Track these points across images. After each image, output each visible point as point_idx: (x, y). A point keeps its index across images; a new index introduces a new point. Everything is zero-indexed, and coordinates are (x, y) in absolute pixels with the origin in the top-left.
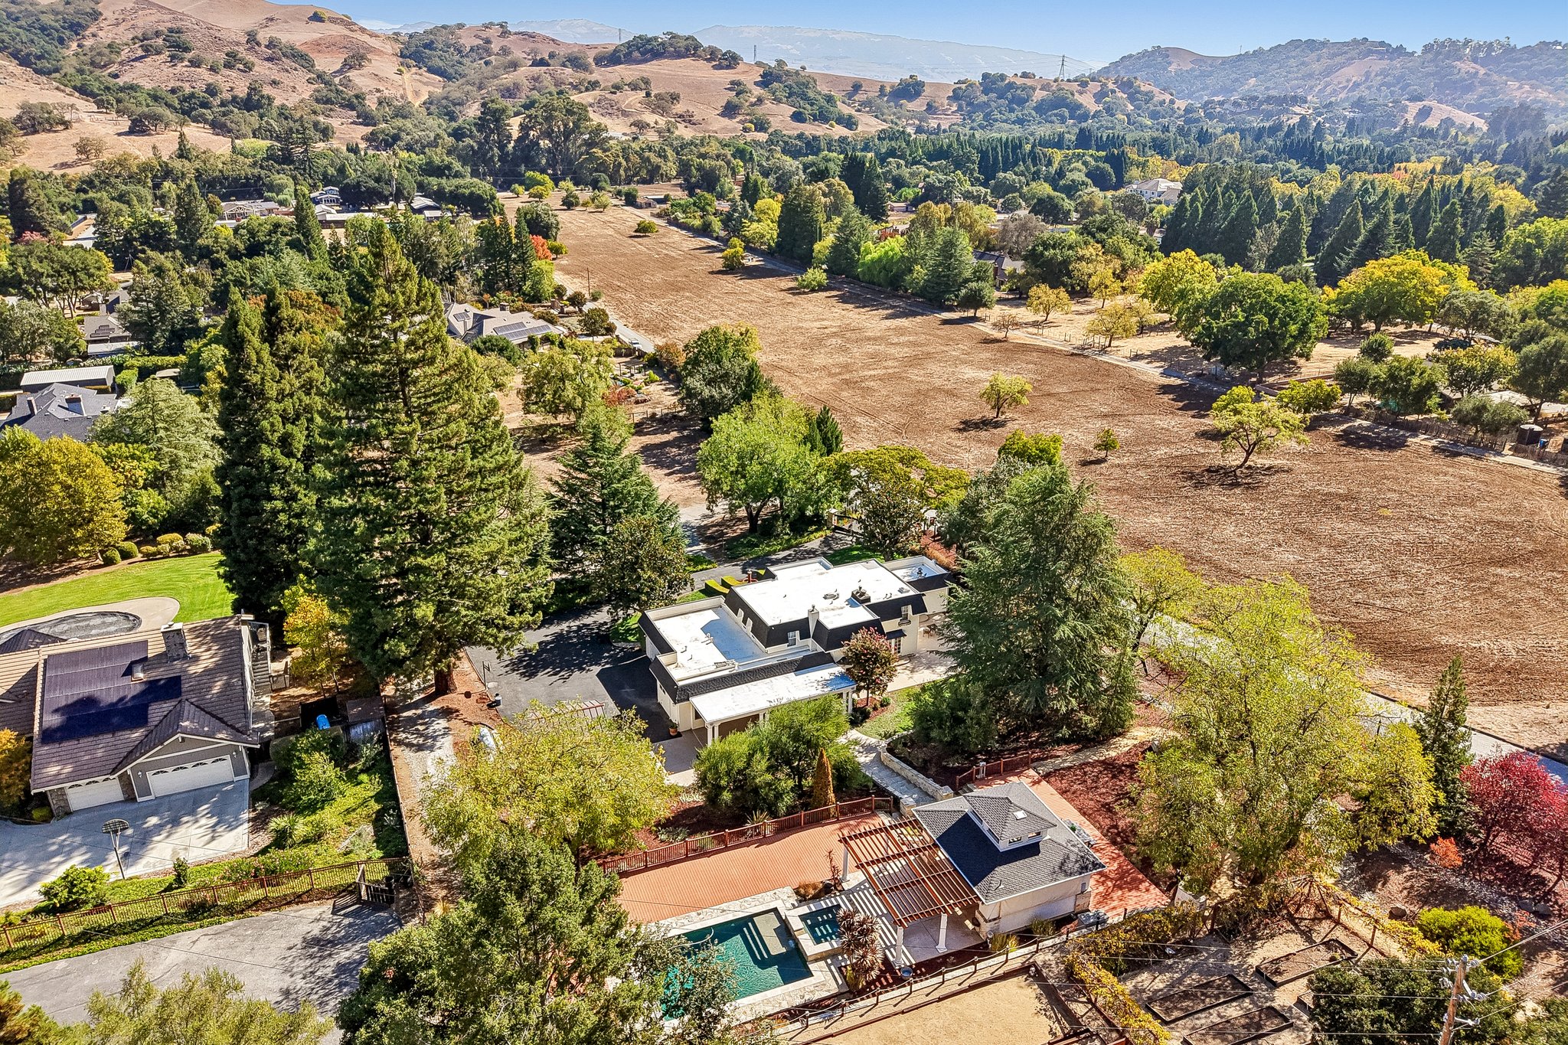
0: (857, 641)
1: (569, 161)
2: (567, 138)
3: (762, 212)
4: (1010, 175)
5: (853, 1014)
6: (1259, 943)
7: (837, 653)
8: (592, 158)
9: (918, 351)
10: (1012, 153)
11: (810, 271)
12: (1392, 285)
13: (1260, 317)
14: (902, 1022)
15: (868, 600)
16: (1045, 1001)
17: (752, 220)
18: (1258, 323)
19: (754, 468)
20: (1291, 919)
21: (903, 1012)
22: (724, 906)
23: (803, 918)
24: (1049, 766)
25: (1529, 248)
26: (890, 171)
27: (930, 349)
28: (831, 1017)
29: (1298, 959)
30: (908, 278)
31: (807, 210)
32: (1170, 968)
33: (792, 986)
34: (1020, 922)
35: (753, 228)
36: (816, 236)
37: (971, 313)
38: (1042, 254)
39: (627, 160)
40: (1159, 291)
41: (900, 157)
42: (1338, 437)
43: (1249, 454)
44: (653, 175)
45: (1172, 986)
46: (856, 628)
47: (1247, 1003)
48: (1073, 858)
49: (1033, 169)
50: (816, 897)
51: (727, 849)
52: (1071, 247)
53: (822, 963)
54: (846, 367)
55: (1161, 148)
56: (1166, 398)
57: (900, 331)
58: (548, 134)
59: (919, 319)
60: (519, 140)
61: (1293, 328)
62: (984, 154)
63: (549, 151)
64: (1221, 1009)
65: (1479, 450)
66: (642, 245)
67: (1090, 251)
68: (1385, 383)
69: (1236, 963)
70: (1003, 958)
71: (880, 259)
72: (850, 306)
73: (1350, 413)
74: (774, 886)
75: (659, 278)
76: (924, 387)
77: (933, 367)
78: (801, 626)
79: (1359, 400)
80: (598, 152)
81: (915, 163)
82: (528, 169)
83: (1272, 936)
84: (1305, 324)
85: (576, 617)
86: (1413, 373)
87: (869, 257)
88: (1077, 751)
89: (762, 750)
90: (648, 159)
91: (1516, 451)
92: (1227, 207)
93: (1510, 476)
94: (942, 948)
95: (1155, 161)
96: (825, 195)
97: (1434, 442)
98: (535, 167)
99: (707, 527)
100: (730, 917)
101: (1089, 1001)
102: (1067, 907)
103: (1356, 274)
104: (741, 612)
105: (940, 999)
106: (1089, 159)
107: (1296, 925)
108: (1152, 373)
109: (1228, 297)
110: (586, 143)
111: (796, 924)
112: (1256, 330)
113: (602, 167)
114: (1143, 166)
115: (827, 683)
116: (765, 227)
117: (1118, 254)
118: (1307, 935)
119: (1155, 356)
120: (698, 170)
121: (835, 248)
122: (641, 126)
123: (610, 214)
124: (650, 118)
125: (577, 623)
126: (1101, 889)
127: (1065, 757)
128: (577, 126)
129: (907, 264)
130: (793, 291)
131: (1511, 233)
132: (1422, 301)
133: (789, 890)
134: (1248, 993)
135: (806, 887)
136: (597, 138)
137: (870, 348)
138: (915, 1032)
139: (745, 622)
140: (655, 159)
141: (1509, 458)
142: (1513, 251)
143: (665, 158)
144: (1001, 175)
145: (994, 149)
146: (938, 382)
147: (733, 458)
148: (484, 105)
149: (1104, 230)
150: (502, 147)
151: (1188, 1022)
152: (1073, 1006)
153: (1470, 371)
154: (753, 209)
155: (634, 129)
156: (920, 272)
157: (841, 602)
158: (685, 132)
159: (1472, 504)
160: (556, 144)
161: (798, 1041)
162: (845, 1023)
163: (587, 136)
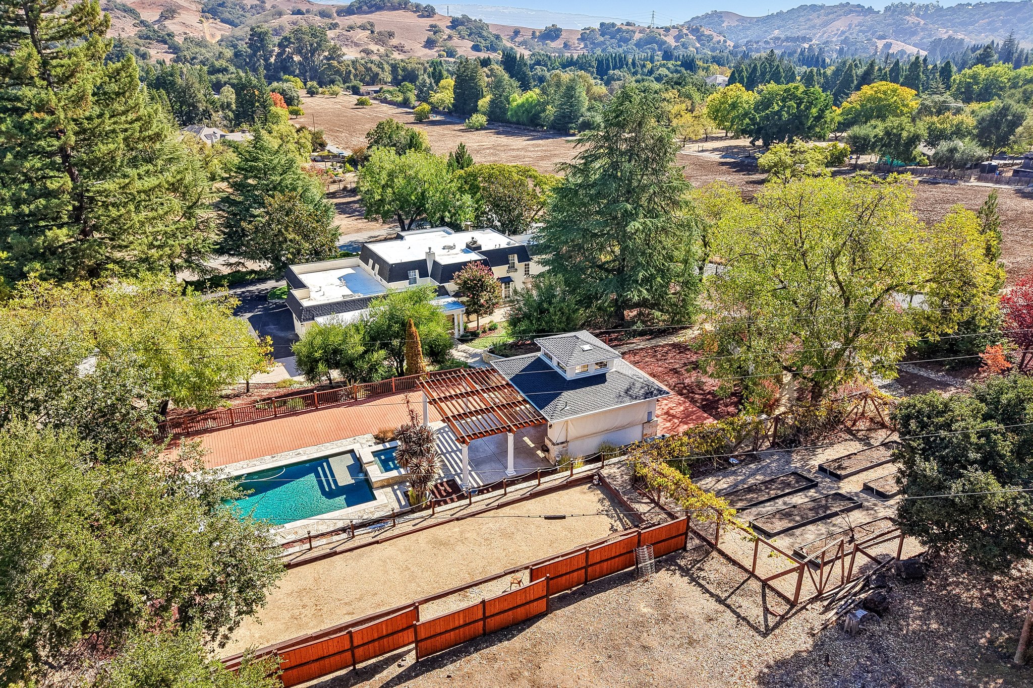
1: (314, 70)
2: (313, 55)
3: (443, 88)
5: (403, 526)
6: (820, 450)
8: (331, 67)
9: (548, 154)
10: (620, 62)
11: (474, 116)
13: (791, 103)
14: (456, 527)
15: (479, 247)
16: (607, 503)
17: (435, 92)
20: (849, 431)
21: (458, 519)
22: (300, 451)
24: (625, 348)
25: (969, 85)
27: (557, 152)
28: (381, 528)
29: (859, 457)
30: (542, 115)
32: (734, 473)
34: (591, 446)
35: (436, 97)
36: (479, 95)
39: (356, 69)
40: (718, 114)
44: (374, 79)
45: (736, 485)
46: (466, 264)
47: (812, 492)
48: (638, 385)
51: (317, 410)
53: (389, 489)
56: (724, 167)
57: (538, 146)
58: (299, 51)
59: (550, 140)
60: (279, 55)
62: (600, 62)
63: (300, 63)
64: (786, 499)
65: (951, 180)
66: (361, 112)
67: (669, 95)
68: (882, 139)
69: (798, 465)
70: (568, 473)
71: (523, 105)
72: (503, 136)
74: (354, 433)
78: (420, 266)
80: (335, 63)
81: (553, 69)
82: (285, 74)
83: (832, 444)
87: (515, 103)
88: (649, 340)
90: (370, 68)
91: (979, 179)
93: (977, 192)
94: (511, 472)
95: (715, 66)
96: (488, 76)
97: (920, 179)
98: (292, 73)
100: (305, 458)
101: (653, 501)
102: (636, 436)
103: (854, 97)
104: (371, 261)
105: (500, 507)
106: (670, 66)
107: (854, 435)
108: (714, 157)
110: (326, 58)
111: (368, 459)
112: (788, 113)
113: (338, 72)
116: (445, 95)
118: (866, 441)
119: (716, 150)
120: (403, 71)
121: (492, 101)
122: (368, 52)
123: (340, 98)
124: (374, 47)
125: (243, 290)
126: (668, 424)
127: (639, 343)
128: (319, 45)
129: (541, 106)
130: (464, 131)
131: (956, 77)
132: (901, 110)
133: (369, 436)
134: (813, 485)
135: (385, 432)
136: (334, 54)
137: (514, 153)
138: (467, 535)
139: (373, 268)
140: (375, 69)
141: (973, 182)
143: (383, 69)
145: (607, 60)
147: (384, 175)
148: (252, 29)
149: (680, 84)
150: (266, 60)
151: (754, 510)
152: (636, 506)
154: (437, 85)
155: (363, 54)
156: (551, 110)
157: (457, 250)
158: (397, 56)
160: (305, 58)
161: (338, 549)
162: (396, 531)
163: (326, 54)
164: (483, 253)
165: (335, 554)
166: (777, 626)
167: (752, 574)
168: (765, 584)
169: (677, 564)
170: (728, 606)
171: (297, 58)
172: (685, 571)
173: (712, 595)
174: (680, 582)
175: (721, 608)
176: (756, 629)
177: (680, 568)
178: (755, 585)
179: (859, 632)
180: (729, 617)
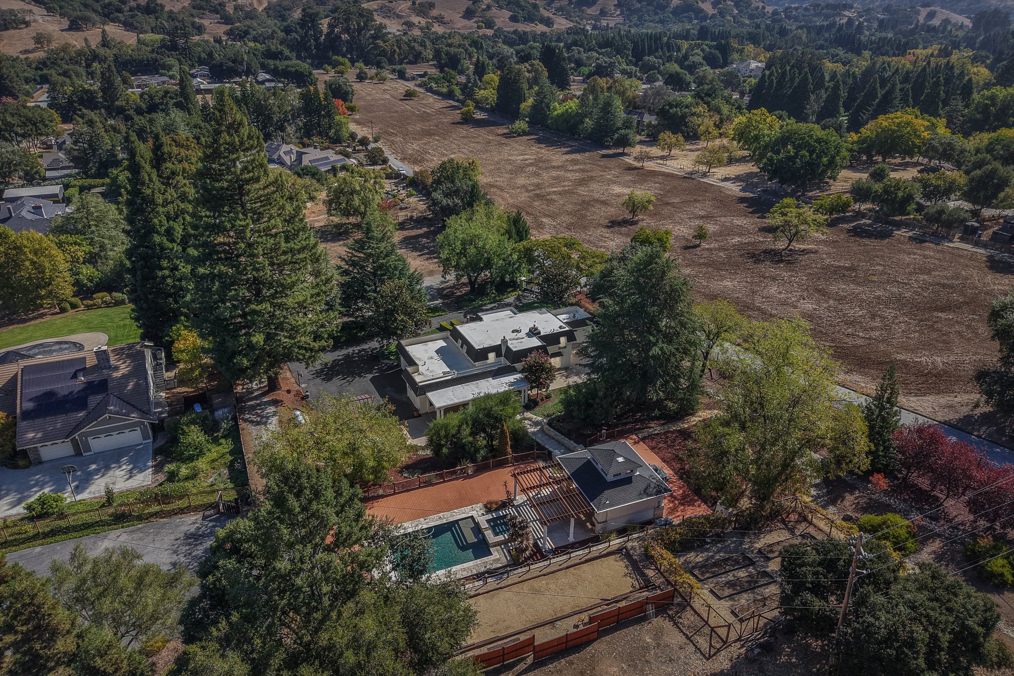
0: (531, 358)
1: (361, 49)
2: (359, 33)
3: (487, 83)
4: (652, 59)
5: (514, 576)
6: (762, 536)
7: (519, 366)
8: (376, 47)
9: (585, 175)
10: (655, 44)
11: (517, 122)
12: (894, 131)
13: (804, 152)
14: (543, 582)
15: (539, 333)
16: (630, 568)
17: (480, 89)
18: (802, 156)
19: (472, 250)
20: (783, 521)
21: (544, 575)
22: (440, 515)
23: (488, 521)
24: (645, 433)
25: (986, 107)
26: (573, 56)
27: (593, 174)
28: (501, 578)
29: (784, 544)
30: (581, 127)
31: (516, 81)
32: (707, 550)
33: (479, 561)
34: (620, 524)
35: (481, 93)
36: (521, 99)
37: (620, 150)
38: (668, 110)
39: (400, 48)
40: (742, 135)
41: (580, 46)
42: (849, 231)
43: (791, 241)
44: (417, 58)
45: (707, 560)
46: (530, 350)
47: (751, 569)
48: (652, 485)
49: (668, 54)
50: (497, 510)
51: (444, 482)
52: (687, 107)
53: (499, 547)
54: (538, 186)
55: (754, 39)
56: (742, 206)
57: (575, 162)
58: (347, 30)
59: (587, 154)
60: (328, 34)
61: (825, 160)
62: (636, 44)
63: (347, 42)
64: (735, 573)
65: (938, 238)
66: (408, 106)
67: (700, 109)
68: (881, 195)
69: (747, 547)
70: (607, 544)
71: (563, 114)
72: (543, 146)
73: (859, 215)
74: (472, 502)
75: (418, 127)
76: (587, 199)
77: (594, 186)
78: (496, 349)
79: (865, 207)
80: (380, 42)
81: (590, 50)
82: (334, 54)
83: (771, 531)
84: (833, 157)
85: (358, 344)
86: (899, 189)
87: (556, 113)
88: (663, 424)
89: (467, 423)
90: (414, 47)
91: (962, 239)
92: (792, 79)
93: (956, 255)
94: (571, 539)
95: (750, 48)
96: (528, 71)
97: (910, 234)
98: (339, 53)
99: (443, 289)
100: (445, 521)
101: (657, 569)
102: (650, 515)
103: (871, 125)
104: (460, 341)
105: (567, 568)
106: (705, 47)
107: (786, 525)
108: (734, 189)
109: (785, 140)
110: (372, 37)
111: (484, 525)
112: (801, 160)
113: (383, 53)
114: (742, 51)
115: (511, 384)
116: (488, 93)
117: (718, 111)
118: (792, 531)
119: (737, 179)
120: (446, 55)
121: (533, 107)
122: (410, 25)
123: (387, 85)
124: (415, 19)
125: (359, 348)
126: (671, 505)
127: (656, 428)
128: (366, 24)
129: (578, 118)
130: (507, 136)
131: (976, 96)
132: (913, 142)
133: (480, 505)
134: (752, 563)
135: (491, 503)
136: (380, 33)
137: (554, 173)
138: (551, 586)
139: (462, 347)
140: (417, 47)
141: (957, 244)
142: (976, 109)
143: (425, 46)
144: (647, 58)
145: (643, 41)
146: (596, 196)
147: (458, 243)
148: (303, 10)
149: (710, 95)
150: (317, 39)
151: (715, 580)
152: (647, 571)
153: (937, 187)
154: (481, 81)
155: (405, 27)
156: (588, 123)
157: (523, 334)
158: (438, 29)
159: (929, 272)
160: (352, 37)
161: (480, 591)
162: (510, 581)
163: (373, 32)
164: (543, 338)
165: (479, 594)
166: (714, 655)
167: (707, 623)
168: (712, 629)
169: (667, 613)
170: (692, 641)
171: (345, 37)
172: (671, 618)
173: (684, 634)
174: (667, 625)
175: (688, 642)
176: (704, 656)
177: (669, 616)
178: (707, 630)
179: (755, 660)
180: (691, 648)
